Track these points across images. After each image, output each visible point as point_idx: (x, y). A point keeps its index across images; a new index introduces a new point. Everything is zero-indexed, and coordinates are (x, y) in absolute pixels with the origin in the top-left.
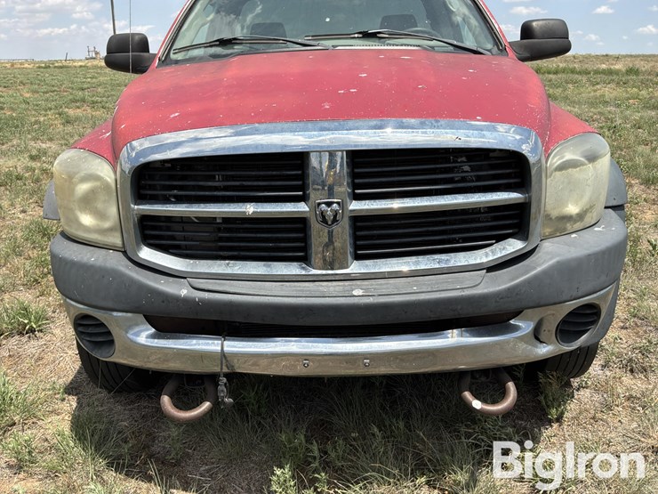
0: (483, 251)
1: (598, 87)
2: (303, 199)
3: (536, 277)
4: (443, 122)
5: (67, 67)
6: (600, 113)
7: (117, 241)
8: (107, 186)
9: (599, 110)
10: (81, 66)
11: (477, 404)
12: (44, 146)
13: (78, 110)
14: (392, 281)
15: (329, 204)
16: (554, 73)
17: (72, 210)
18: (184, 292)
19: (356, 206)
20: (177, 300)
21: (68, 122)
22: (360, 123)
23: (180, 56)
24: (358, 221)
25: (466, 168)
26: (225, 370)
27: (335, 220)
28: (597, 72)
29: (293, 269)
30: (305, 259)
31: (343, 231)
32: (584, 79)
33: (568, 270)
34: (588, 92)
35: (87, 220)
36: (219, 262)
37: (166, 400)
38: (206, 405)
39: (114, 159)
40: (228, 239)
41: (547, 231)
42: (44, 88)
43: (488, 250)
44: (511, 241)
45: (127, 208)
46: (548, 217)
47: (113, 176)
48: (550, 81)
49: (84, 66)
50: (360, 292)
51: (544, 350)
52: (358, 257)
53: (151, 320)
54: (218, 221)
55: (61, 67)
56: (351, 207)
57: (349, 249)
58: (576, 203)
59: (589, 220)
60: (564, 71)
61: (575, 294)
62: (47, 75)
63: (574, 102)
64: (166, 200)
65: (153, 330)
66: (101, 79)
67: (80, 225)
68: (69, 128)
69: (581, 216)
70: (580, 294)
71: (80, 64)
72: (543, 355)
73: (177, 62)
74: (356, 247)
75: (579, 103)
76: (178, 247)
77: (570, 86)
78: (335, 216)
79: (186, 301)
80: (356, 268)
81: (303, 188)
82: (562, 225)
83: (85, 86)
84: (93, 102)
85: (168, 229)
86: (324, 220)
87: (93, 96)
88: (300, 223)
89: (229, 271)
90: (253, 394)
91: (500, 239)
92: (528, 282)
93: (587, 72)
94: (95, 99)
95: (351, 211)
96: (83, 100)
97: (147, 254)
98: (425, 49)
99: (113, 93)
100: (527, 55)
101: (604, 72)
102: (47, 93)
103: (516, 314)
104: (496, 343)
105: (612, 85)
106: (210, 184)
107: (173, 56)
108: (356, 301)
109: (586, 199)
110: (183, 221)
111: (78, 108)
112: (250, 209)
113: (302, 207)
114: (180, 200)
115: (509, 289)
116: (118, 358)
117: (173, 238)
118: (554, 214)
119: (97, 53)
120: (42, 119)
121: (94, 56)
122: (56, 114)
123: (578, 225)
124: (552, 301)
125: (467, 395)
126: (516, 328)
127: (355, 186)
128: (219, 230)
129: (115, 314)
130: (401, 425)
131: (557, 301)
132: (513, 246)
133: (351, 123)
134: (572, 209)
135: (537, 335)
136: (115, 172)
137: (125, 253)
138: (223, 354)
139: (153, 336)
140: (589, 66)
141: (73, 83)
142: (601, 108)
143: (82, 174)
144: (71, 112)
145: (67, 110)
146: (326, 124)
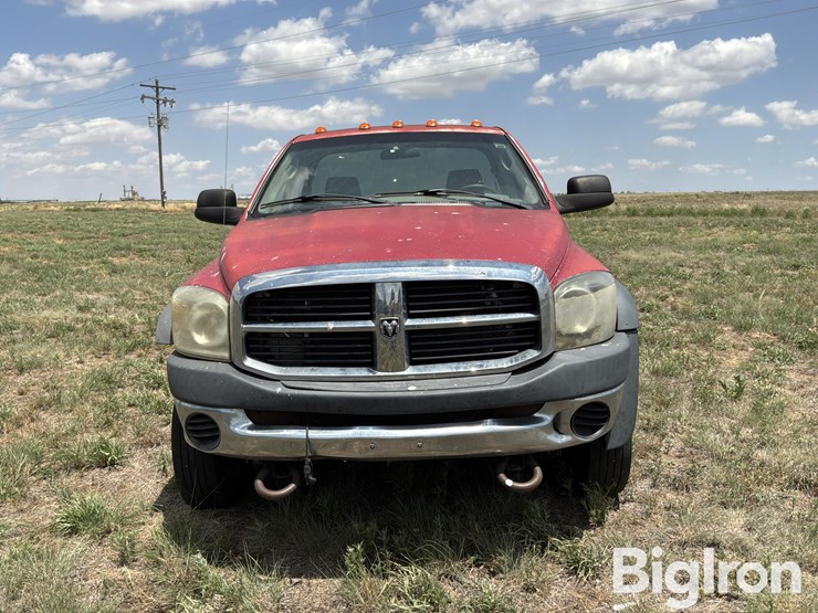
0: (508, 359)
1: (715, 230)
2: (371, 317)
3: (547, 376)
4: (472, 261)
5: (102, 210)
6: (707, 259)
7: (226, 355)
8: (220, 313)
9: (707, 255)
10: (118, 209)
11: (509, 483)
12: (90, 297)
13: (124, 259)
14: (438, 381)
15: (390, 321)
16: (669, 216)
17: (188, 333)
18: (279, 390)
19: (409, 322)
20: (274, 395)
21: (114, 271)
22: (412, 262)
23: (266, 211)
24: (413, 334)
25: (494, 295)
26: (309, 454)
27: (394, 333)
28: (719, 213)
29: (363, 372)
30: (372, 365)
31: (401, 342)
32: (700, 221)
33: (574, 372)
34: (701, 236)
35: (201, 339)
36: (306, 368)
37: (259, 484)
38: (292, 487)
39: (227, 290)
40: (313, 350)
41: (560, 344)
42: (79, 234)
43: (512, 358)
44: (530, 351)
45: (237, 327)
46: (559, 334)
47: (226, 304)
48: (661, 224)
49: (123, 209)
50: (414, 388)
51: (563, 440)
52: (413, 363)
53: (250, 414)
54: (306, 336)
55: (94, 210)
56: (406, 324)
57: (406, 357)
58: (583, 324)
59: (596, 337)
60: (679, 212)
61: (581, 392)
62: (80, 219)
63: (680, 247)
64: (265, 321)
65: (251, 423)
66: (146, 224)
67: (196, 344)
68: (116, 278)
69: (588, 334)
70: (584, 392)
71: (116, 206)
72: (562, 444)
73: (264, 216)
74: (411, 355)
75: (686, 248)
76: (272, 357)
77: (682, 229)
78: (394, 330)
79: (280, 396)
80: (410, 371)
81: (371, 309)
82: (573, 340)
83: (128, 232)
84: (141, 250)
85: (265, 343)
86: (386, 333)
87: (139, 243)
88: (368, 336)
89: (313, 374)
90: (326, 501)
91: (522, 349)
92: (542, 380)
93: (704, 214)
94: (142, 246)
95: (407, 326)
96: (129, 248)
97: (250, 363)
98: (477, 205)
99: (162, 240)
100: (572, 207)
101: (726, 214)
102: (82, 239)
103: (538, 406)
104: (524, 432)
105: (731, 228)
106: (301, 307)
107: (260, 210)
108: (411, 394)
109: (591, 322)
110: (278, 335)
111: (124, 256)
112: (331, 325)
113: (370, 324)
114: (277, 320)
115: (527, 386)
116: (221, 449)
117: (268, 350)
118: (565, 331)
119: (134, 193)
120: (84, 268)
121: (131, 196)
122: (100, 263)
123: (586, 342)
124: (562, 396)
125: (502, 476)
126: (540, 420)
127: (409, 308)
128: (306, 343)
129: (223, 410)
130: (458, 521)
131: (566, 396)
132: (532, 354)
133: (405, 263)
134: (581, 329)
135: (556, 426)
136: (229, 302)
137: (232, 364)
138: (308, 440)
139: (250, 428)
140: (710, 207)
141: (111, 228)
142: (711, 253)
143: (200, 303)
144: (116, 261)
145: (110, 258)
146: (387, 263)
